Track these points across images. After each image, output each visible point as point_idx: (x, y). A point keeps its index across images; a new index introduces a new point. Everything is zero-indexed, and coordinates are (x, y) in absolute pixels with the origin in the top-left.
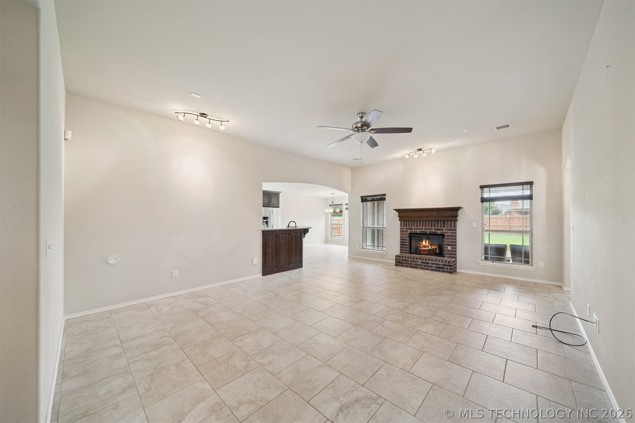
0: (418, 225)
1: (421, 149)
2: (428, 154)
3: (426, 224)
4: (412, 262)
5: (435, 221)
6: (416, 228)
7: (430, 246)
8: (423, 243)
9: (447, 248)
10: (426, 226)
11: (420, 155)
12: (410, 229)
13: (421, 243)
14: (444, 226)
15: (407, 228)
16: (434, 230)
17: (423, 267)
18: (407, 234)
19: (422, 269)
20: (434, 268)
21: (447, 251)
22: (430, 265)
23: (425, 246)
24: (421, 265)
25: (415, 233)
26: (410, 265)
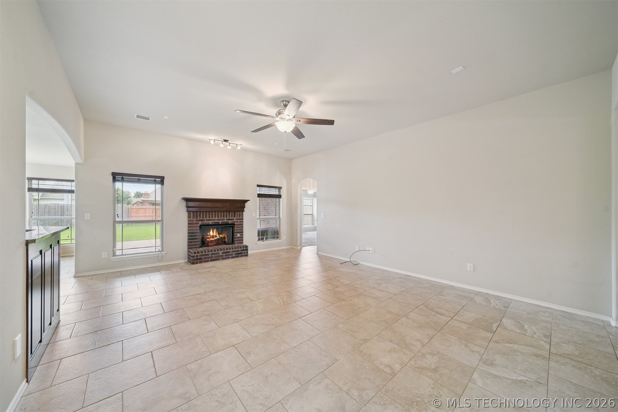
0: (211, 216)
1: (228, 141)
2: (232, 148)
3: (218, 215)
4: (213, 255)
5: (227, 212)
6: (208, 219)
7: (218, 236)
8: (210, 234)
9: (237, 235)
10: (218, 217)
11: (225, 146)
12: (202, 220)
13: (208, 234)
14: (235, 217)
15: (198, 220)
16: (226, 220)
17: (224, 257)
18: (197, 227)
19: (223, 259)
20: (234, 255)
21: (237, 239)
22: (231, 253)
23: (213, 237)
24: (222, 256)
25: (207, 224)
26: (210, 259)
